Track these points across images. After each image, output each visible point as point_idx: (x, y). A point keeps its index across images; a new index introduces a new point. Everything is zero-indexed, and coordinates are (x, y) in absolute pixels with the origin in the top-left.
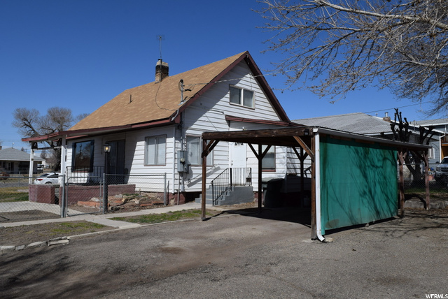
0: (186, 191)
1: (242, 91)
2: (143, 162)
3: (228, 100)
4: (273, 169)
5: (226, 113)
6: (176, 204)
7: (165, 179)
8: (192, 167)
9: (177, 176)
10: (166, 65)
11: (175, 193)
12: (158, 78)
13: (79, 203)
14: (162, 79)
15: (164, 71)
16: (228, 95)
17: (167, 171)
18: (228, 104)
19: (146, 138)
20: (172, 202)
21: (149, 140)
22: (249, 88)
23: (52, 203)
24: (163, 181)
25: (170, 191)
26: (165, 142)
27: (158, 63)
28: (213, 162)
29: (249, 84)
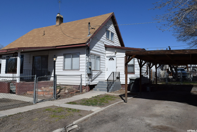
0: (91, 84)
1: (110, 33)
2: (62, 68)
3: (105, 36)
4: (133, 73)
5: (105, 43)
6: (86, 92)
7: (81, 77)
8: (93, 71)
9: (87, 76)
10: (62, 17)
11: (86, 86)
12: (58, 23)
13: (28, 92)
14: (60, 24)
15: (61, 20)
16: (105, 34)
17: (82, 73)
18: (105, 39)
19: (64, 54)
20: (84, 90)
21: (65, 56)
22: (112, 31)
23: (8, 93)
24: (80, 79)
25: (83, 85)
26: (79, 57)
27: (58, 15)
28: (100, 69)
29: (112, 29)
